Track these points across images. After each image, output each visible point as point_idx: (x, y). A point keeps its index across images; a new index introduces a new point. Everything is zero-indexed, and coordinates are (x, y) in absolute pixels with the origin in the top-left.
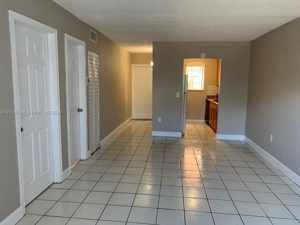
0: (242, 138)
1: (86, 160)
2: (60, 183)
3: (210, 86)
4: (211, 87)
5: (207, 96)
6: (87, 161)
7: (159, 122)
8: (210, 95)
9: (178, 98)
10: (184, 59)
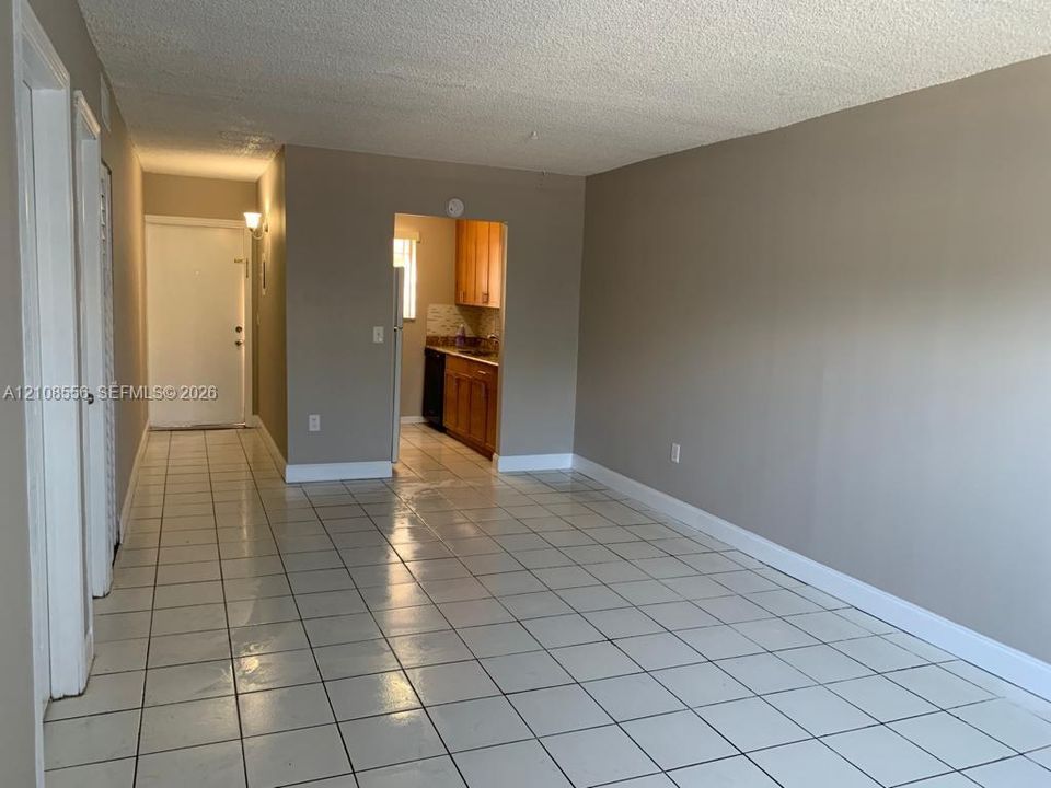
0: (565, 461)
1: (104, 596)
2: (80, 695)
3: (435, 306)
4: (438, 307)
5: (428, 338)
6: (107, 598)
7: (312, 429)
8: (435, 334)
9: (380, 344)
10: (396, 214)
